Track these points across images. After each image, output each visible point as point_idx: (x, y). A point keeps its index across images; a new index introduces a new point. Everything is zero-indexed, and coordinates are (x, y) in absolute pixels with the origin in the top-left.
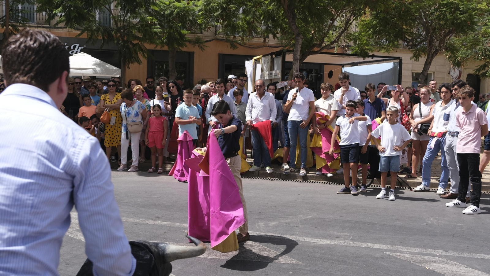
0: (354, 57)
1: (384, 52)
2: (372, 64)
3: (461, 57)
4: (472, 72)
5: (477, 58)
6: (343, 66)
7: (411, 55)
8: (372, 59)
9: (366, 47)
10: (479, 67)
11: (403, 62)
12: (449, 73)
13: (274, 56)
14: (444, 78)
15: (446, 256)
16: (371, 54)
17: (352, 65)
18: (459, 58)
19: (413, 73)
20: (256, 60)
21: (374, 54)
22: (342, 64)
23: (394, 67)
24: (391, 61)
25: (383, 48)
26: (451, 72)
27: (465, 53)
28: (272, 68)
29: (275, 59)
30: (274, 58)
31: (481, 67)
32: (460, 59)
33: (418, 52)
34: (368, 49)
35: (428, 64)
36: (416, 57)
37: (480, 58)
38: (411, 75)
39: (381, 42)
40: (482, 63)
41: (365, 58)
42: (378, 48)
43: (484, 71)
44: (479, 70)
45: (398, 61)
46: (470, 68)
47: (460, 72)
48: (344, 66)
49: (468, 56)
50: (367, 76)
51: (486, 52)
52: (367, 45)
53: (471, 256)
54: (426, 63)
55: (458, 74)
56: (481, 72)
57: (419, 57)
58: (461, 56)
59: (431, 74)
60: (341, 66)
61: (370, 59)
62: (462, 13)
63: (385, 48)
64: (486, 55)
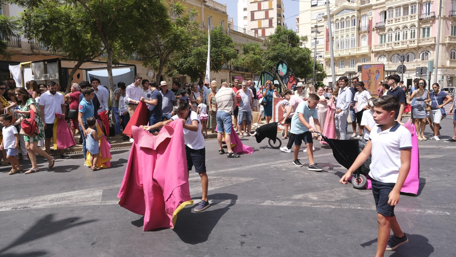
7: (142, 64)
11: (137, 67)
12: (147, 75)
13: (46, 63)
20: (22, 65)
23: (131, 72)
24: (128, 67)
28: (46, 71)
29: (48, 66)
30: (46, 64)
31: (168, 71)
43: (169, 73)
44: (167, 73)
45: (134, 67)
55: (153, 75)
56: (168, 74)
60: (86, 70)
62: (182, 40)
64: (172, 64)
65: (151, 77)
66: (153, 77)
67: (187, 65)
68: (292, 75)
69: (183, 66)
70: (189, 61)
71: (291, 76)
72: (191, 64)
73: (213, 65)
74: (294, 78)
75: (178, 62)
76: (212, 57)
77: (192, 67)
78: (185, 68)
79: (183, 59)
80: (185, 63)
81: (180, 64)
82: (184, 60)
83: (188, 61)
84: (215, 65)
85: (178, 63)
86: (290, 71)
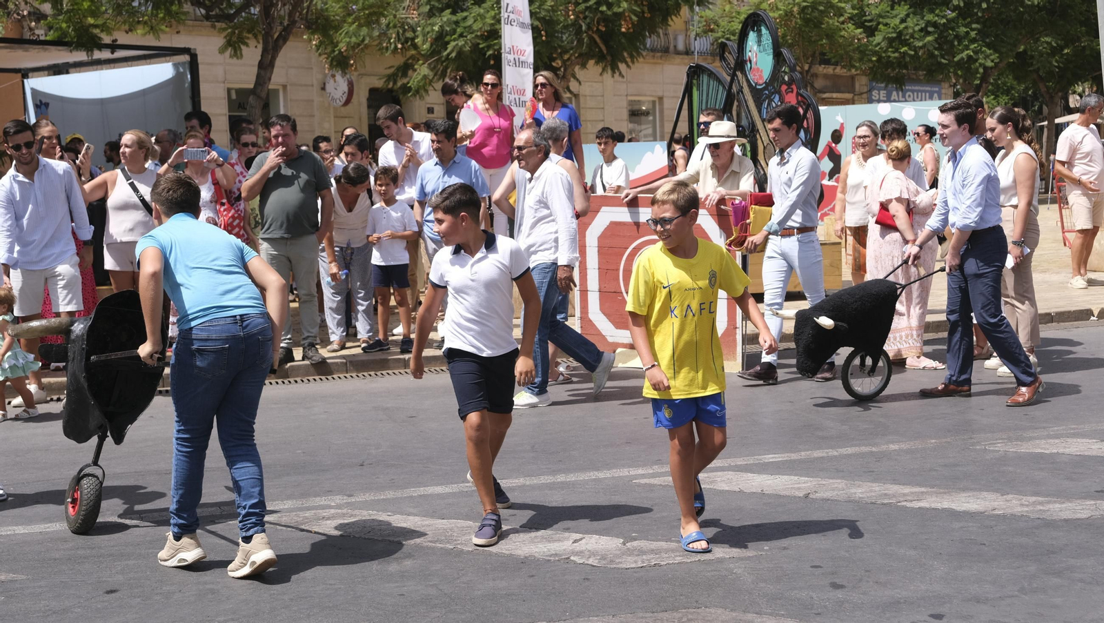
0: (59, 50)
1: (145, 34)
2: (114, 68)
3: (349, 43)
4: (378, 83)
5: (387, 48)
6: (25, 73)
8: (112, 53)
9: (91, 20)
10: (392, 70)
11: (200, 59)
14: (313, 101)
15: (348, 505)
16: (107, 39)
17: (52, 72)
18: (342, 47)
19: (229, 90)
21: (116, 40)
22: (23, 69)
23: (178, 77)
24: (168, 58)
25: (139, 22)
26: (328, 86)
27: (355, 34)
31: (398, 69)
32: (345, 48)
33: (237, 31)
34: (96, 26)
35: (266, 66)
36: (234, 45)
37: (393, 46)
38: (224, 94)
39: (134, 7)
40: (399, 60)
41: (92, 51)
42: (125, 22)
43: (405, 81)
44: (392, 77)
45: (186, 58)
46: (374, 72)
47: (351, 85)
48: (30, 75)
49: (363, 40)
50: (102, 102)
51: (405, 31)
52: (94, 14)
53: (399, 494)
54: (261, 65)
55: (346, 89)
56: (399, 84)
57: (242, 47)
58: (348, 40)
59: (276, 91)
60: (20, 75)
61: (106, 54)
63: (145, 23)
64: (407, 40)
65: (338, 101)
66: (345, 99)
67: (461, 42)
68: (792, 81)
69: (448, 43)
70: (470, 27)
71: (789, 84)
73: (591, 38)
74: (798, 94)
76: (580, 4)
78: (453, 55)
79: (447, 15)
80: (454, 32)
82: (449, 22)
83: (470, 22)
84: (601, 37)
85: (425, 35)
86: (785, 60)
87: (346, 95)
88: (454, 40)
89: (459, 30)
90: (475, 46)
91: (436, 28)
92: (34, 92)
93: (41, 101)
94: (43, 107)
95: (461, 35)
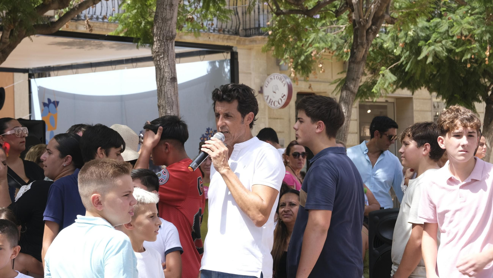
6: (32, 73)
12: (261, 92)
22: (31, 70)
45: (228, 56)
50: (122, 99)
60: (27, 75)
65: (276, 104)
66: (284, 101)
67: (438, 48)
72: (458, 43)
75: (401, 35)
77: (462, 54)
78: (430, 60)
81: (405, 44)
87: (286, 98)
88: (429, 45)
89: (434, 36)
90: (449, 51)
91: (411, 33)
92: (42, 91)
93: (49, 100)
94: (52, 106)
95: (435, 41)
